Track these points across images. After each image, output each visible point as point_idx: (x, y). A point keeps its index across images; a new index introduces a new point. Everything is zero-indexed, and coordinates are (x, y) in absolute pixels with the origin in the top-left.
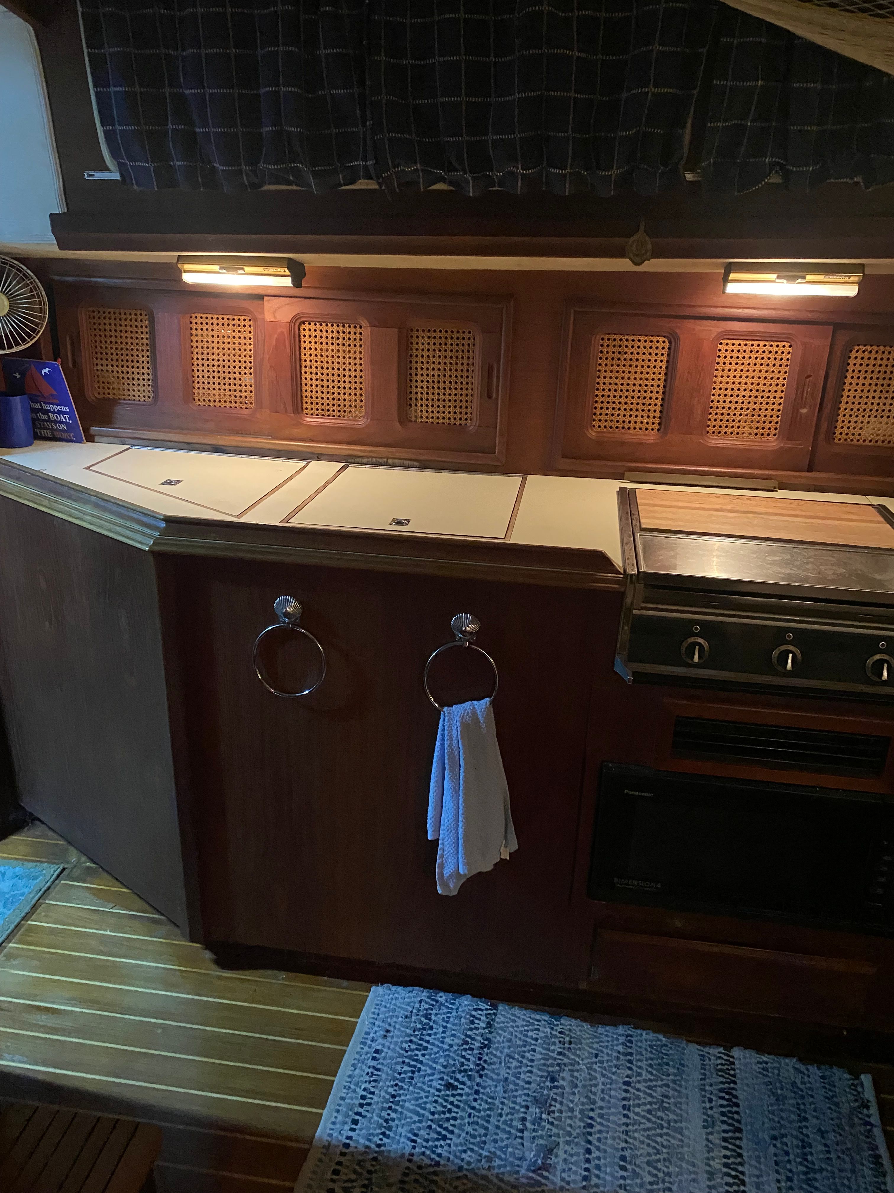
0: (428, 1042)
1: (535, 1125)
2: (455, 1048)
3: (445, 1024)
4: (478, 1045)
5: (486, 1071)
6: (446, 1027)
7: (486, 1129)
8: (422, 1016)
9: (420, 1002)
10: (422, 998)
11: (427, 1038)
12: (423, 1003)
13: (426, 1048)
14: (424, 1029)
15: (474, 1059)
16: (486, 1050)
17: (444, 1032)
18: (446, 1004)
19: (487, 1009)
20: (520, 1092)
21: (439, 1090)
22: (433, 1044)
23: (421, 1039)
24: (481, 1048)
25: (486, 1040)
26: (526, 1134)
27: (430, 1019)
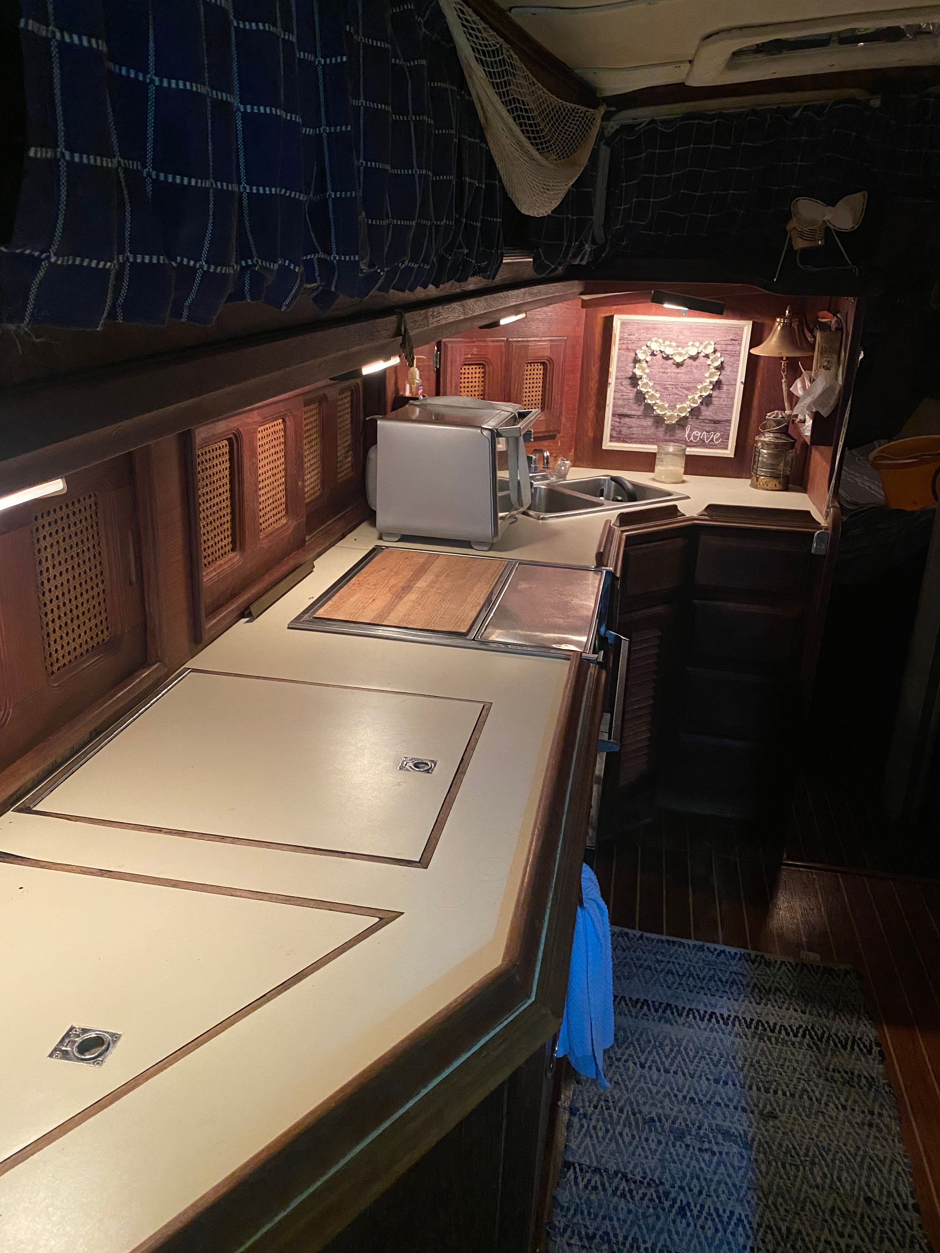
0: (626, 1238)
1: (704, 1141)
2: (632, 1206)
3: (600, 1218)
4: (624, 1183)
5: (655, 1178)
6: (604, 1218)
7: (719, 1182)
8: (591, 1244)
9: (569, 1245)
10: (564, 1241)
11: (621, 1239)
12: (573, 1241)
13: (635, 1239)
14: (609, 1241)
15: (643, 1189)
16: (629, 1176)
17: (611, 1219)
18: (569, 1217)
19: (575, 1173)
20: (672, 1150)
21: (688, 1225)
22: (629, 1231)
23: (624, 1244)
24: (627, 1181)
25: (617, 1175)
26: (715, 1149)
27: (594, 1235)
